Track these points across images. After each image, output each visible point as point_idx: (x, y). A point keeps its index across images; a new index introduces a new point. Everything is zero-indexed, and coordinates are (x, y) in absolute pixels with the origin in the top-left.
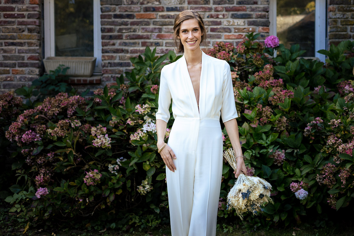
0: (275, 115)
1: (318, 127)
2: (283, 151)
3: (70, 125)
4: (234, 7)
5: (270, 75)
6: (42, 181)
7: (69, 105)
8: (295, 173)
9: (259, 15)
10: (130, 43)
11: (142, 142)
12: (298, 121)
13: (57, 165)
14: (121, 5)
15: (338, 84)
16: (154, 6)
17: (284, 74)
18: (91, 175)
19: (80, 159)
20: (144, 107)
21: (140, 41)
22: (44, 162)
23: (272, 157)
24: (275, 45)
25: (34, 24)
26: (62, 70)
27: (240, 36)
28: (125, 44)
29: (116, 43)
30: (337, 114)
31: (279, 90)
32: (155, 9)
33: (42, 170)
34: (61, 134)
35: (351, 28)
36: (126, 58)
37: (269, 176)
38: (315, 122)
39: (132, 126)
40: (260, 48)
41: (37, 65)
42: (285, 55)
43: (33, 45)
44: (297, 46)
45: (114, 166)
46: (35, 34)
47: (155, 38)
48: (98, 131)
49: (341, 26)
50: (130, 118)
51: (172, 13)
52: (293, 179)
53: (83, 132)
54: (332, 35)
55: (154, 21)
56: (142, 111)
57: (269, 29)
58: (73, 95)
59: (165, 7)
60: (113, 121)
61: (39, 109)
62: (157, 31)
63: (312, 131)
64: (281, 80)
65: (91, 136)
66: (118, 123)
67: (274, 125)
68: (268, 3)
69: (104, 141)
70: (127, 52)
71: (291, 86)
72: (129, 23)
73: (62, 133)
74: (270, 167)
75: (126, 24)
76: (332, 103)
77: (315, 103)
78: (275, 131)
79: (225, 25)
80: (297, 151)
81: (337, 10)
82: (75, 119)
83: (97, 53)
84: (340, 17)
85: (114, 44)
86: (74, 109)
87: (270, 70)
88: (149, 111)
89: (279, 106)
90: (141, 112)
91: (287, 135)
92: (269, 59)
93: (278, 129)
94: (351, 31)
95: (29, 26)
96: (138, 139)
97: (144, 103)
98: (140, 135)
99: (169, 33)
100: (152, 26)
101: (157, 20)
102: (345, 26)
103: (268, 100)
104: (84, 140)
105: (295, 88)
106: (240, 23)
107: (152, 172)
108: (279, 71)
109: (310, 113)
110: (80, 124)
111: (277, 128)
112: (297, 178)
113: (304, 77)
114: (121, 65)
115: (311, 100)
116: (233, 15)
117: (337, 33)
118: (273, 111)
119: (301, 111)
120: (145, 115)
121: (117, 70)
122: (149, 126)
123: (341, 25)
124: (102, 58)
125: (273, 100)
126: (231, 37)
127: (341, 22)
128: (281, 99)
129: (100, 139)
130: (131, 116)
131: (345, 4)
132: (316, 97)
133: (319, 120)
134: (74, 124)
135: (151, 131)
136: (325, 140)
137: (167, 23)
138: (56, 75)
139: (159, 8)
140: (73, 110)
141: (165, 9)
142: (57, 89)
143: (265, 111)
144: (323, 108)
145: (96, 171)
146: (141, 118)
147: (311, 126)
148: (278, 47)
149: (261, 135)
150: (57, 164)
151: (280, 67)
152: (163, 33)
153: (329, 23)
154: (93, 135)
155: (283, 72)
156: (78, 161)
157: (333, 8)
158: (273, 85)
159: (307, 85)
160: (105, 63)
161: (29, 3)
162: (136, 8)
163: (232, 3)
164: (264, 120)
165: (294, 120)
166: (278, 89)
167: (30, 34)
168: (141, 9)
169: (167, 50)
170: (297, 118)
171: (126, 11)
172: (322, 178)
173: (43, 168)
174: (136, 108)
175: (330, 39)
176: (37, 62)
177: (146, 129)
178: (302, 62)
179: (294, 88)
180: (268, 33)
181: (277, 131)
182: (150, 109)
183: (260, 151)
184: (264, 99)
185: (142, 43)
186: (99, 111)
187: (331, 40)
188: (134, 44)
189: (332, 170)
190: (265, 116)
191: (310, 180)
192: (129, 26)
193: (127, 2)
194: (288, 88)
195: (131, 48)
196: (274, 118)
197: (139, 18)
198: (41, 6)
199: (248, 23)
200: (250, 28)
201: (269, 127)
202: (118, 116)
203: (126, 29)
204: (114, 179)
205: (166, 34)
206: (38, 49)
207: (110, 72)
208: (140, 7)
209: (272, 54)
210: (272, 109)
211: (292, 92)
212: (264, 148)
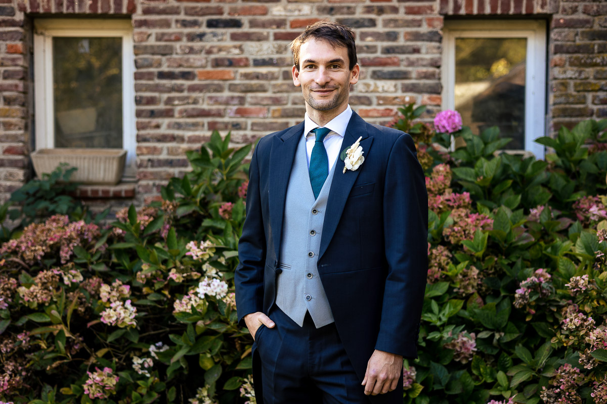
0: (456, 263)
1: (542, 288)
2: (473, 335)
3: (61, 280)
4: (377, 58)
5: (445, 185)
6: (5, 388)
7: (64, 241)
8: (496, 380)
9: (423, 72)
10: (187, 124)
11: (196, 316)
12: (501, 275)
13: (34, 357)
14: (171, 54)
15: (574, 202)
16: (230, 56)
17: (472, 182)
18: (98, 378)
19: (79, 345)
20: (202, 247)
21: (206, 120)
22: (12, 349)
23: (450, 347)
24: (454, 129)
25: (14, 88)
26: (64, 172)
27: (388, 112)
28: (179, 126)
29: (162, 123)
30: (577, 262)
31: (463, 214)
32: (232, 63)
33: (9, 365)
34: (42, 299)
35: (593, 96)
36: (180, 151)
37: (444, 384)
38: (536, 279)
39: (178, 283)
40: (426, 134)
41: (20, 164)
42: (473, 146)
43: (12, 127)
44: (494, 130)
45: (144, 359)
46: (17, 107)
47: (232, 114)
48: (114, 293)
49: (574, 93)
50: (175, 267)
51: (263, 70)
52: (493, 393)
53: (87, 294)
54: (559, 109)
55: (231, 85)
56: (199, 254)
57: (440, 99)
58: (77, 218)
59: (251, 57)
60: (143, 272)
61: (12, 246)
62: (236, 101)
63: (531, 297)
64: (466, 196)
65: (100, 301)
66: (154, 277)
67: (453, 283)
68: (440, 50)
69: (123, 315)
70: (182, 139)
71: (484, 205)
72: (185, 87)
73: (44, 296)
74: (446, 366)
75: (180, 89)
76: (566, 241)
77: (533, 240)
78: (455, 295)
79: (361, 92)
80: (501, 336)
81: (567, 63)
82: (71, 269)
83: (129, 143)
84: (574, 77)
85: (158, 126)
86: (72, 248)
87: (445, 176)
88: (212, 255)
89: (464, 246)
90: (197, 256)
91: (480, 303)
92: (442, 155)
93: (462, 290)
94: (593, 103)
95: (7, 94)
96: (188, 311)
97: (204, 240)
98: (193, 302)
99: (258, 107)
100: (226, 94)
101: (237, 82)
102: (582, 94)
103: (442, 234)
104: (88, 310)
105: (494, 210)
106: (388, 87)
107: (216, 375)
108: (462, 176)
109: (524, 259)
110: (81, 278)
111: (459, 289)
112: (501, 391)
113: (511, 190)
114: (170, 163)
115: (525, 234)
116: (374, 73)
117: (567, 106)
118: (451, 256)
119: (507, 256)
120: (204, 262)
121: (163, 174)
122: (209, 285)
123: (575, 91)
124: (137, 151)
125: (452, 233)
126: (371, 114)
127: (576, 86)
128: (467, 232)
129: (115, 310)
130: (178, 264)
131: (583, 53)
132: (533, 227)
133: (542, 275)
134: (69, 278)
135: (214, 294)
136: (557, 316)
137: (255, 89)
138: (53, 182)
139: (240, 60)
140: (71, 250)
141: (251, 62)
142: (52, 207)
143: (436, 256)
144: (549, 250)
145: (107, 370)
146: (197, 268)
147: (528, 287)
148: (460, 131)
149: (430, 303)
150: (35, 355)
151: (464, 169)
152: (247, 106)
153: (552, 88)
154: (104, 300)
155: (469, 179)
156: (76, 350)
157: (561, 60)
158: (451, 204)
159: (516, 205)
160: (142, 161)
161: (7, 51)
162: (199, 60)
163: (373, 50)
164: (434, 273)
165: (493, 273)
166: (462, 212)
167: (7, 107)
168: (207, 62)
169: (253, 137)
170: (498, 269)
171: (180, 66)
172: (554, 395)
173: (11, 362)
174: (187, 248)
175: (554, 117)
176: (20, 157)
177: (205, 292)
178: (506, 161)
179: (491, 210)
180: (439, 105)
181: (459, 295)
182: (214, 251)
183: (428, 335)
184: (435, 232)
185: (209, 124)
186: (119, 252)
187: (556, 120)
188: (195, 125)
189: (574, 380)
190: (436, 265)
191: (528, 397)
192: (185, 94)
193: (182, 50)
194: (481, 209)
195: (188, 134)
196: (455, 271)
197: (203, 78)
198: (29, 56)
199: (402, 88)
200: (405, 97)
201: (444, 286)
202: (153, 263)
203: (179, 99)
204: (143, 386)
205: (253, 107)
206: (22, 135)
207: (152, 177)
208: (206, 58)
209: (447, 145)
210: (450, 251)
211: (488, 218)
212: (434, 328)
